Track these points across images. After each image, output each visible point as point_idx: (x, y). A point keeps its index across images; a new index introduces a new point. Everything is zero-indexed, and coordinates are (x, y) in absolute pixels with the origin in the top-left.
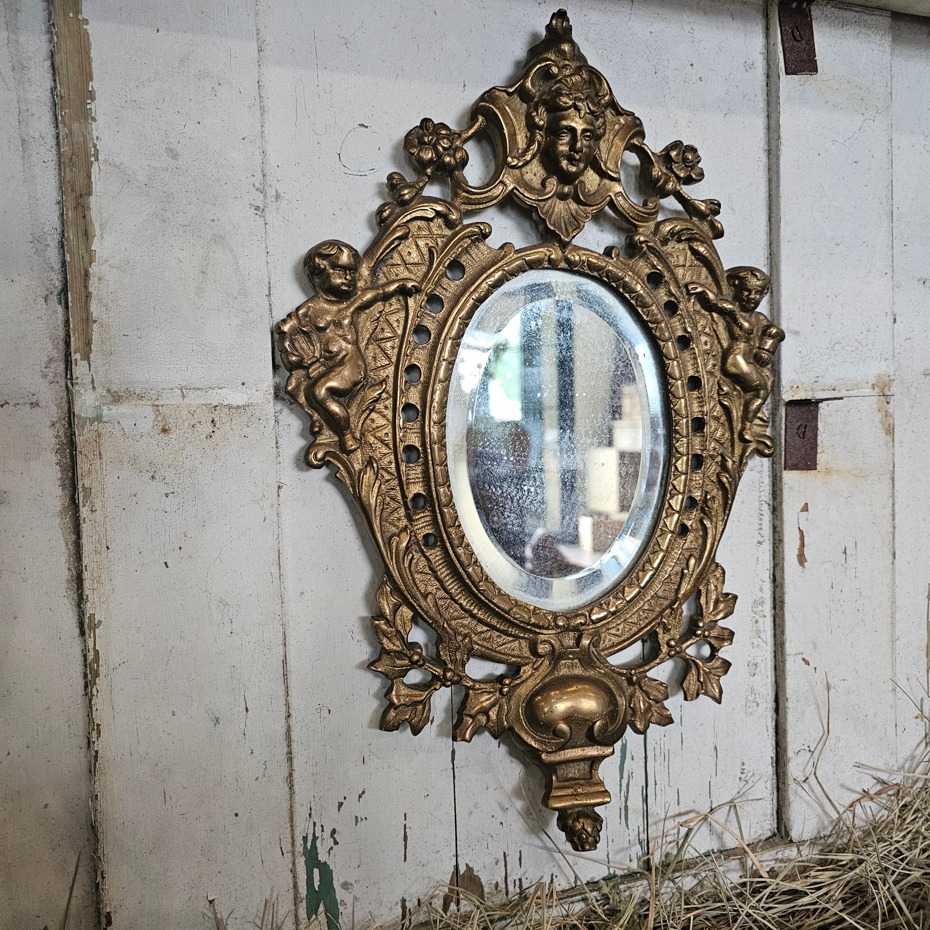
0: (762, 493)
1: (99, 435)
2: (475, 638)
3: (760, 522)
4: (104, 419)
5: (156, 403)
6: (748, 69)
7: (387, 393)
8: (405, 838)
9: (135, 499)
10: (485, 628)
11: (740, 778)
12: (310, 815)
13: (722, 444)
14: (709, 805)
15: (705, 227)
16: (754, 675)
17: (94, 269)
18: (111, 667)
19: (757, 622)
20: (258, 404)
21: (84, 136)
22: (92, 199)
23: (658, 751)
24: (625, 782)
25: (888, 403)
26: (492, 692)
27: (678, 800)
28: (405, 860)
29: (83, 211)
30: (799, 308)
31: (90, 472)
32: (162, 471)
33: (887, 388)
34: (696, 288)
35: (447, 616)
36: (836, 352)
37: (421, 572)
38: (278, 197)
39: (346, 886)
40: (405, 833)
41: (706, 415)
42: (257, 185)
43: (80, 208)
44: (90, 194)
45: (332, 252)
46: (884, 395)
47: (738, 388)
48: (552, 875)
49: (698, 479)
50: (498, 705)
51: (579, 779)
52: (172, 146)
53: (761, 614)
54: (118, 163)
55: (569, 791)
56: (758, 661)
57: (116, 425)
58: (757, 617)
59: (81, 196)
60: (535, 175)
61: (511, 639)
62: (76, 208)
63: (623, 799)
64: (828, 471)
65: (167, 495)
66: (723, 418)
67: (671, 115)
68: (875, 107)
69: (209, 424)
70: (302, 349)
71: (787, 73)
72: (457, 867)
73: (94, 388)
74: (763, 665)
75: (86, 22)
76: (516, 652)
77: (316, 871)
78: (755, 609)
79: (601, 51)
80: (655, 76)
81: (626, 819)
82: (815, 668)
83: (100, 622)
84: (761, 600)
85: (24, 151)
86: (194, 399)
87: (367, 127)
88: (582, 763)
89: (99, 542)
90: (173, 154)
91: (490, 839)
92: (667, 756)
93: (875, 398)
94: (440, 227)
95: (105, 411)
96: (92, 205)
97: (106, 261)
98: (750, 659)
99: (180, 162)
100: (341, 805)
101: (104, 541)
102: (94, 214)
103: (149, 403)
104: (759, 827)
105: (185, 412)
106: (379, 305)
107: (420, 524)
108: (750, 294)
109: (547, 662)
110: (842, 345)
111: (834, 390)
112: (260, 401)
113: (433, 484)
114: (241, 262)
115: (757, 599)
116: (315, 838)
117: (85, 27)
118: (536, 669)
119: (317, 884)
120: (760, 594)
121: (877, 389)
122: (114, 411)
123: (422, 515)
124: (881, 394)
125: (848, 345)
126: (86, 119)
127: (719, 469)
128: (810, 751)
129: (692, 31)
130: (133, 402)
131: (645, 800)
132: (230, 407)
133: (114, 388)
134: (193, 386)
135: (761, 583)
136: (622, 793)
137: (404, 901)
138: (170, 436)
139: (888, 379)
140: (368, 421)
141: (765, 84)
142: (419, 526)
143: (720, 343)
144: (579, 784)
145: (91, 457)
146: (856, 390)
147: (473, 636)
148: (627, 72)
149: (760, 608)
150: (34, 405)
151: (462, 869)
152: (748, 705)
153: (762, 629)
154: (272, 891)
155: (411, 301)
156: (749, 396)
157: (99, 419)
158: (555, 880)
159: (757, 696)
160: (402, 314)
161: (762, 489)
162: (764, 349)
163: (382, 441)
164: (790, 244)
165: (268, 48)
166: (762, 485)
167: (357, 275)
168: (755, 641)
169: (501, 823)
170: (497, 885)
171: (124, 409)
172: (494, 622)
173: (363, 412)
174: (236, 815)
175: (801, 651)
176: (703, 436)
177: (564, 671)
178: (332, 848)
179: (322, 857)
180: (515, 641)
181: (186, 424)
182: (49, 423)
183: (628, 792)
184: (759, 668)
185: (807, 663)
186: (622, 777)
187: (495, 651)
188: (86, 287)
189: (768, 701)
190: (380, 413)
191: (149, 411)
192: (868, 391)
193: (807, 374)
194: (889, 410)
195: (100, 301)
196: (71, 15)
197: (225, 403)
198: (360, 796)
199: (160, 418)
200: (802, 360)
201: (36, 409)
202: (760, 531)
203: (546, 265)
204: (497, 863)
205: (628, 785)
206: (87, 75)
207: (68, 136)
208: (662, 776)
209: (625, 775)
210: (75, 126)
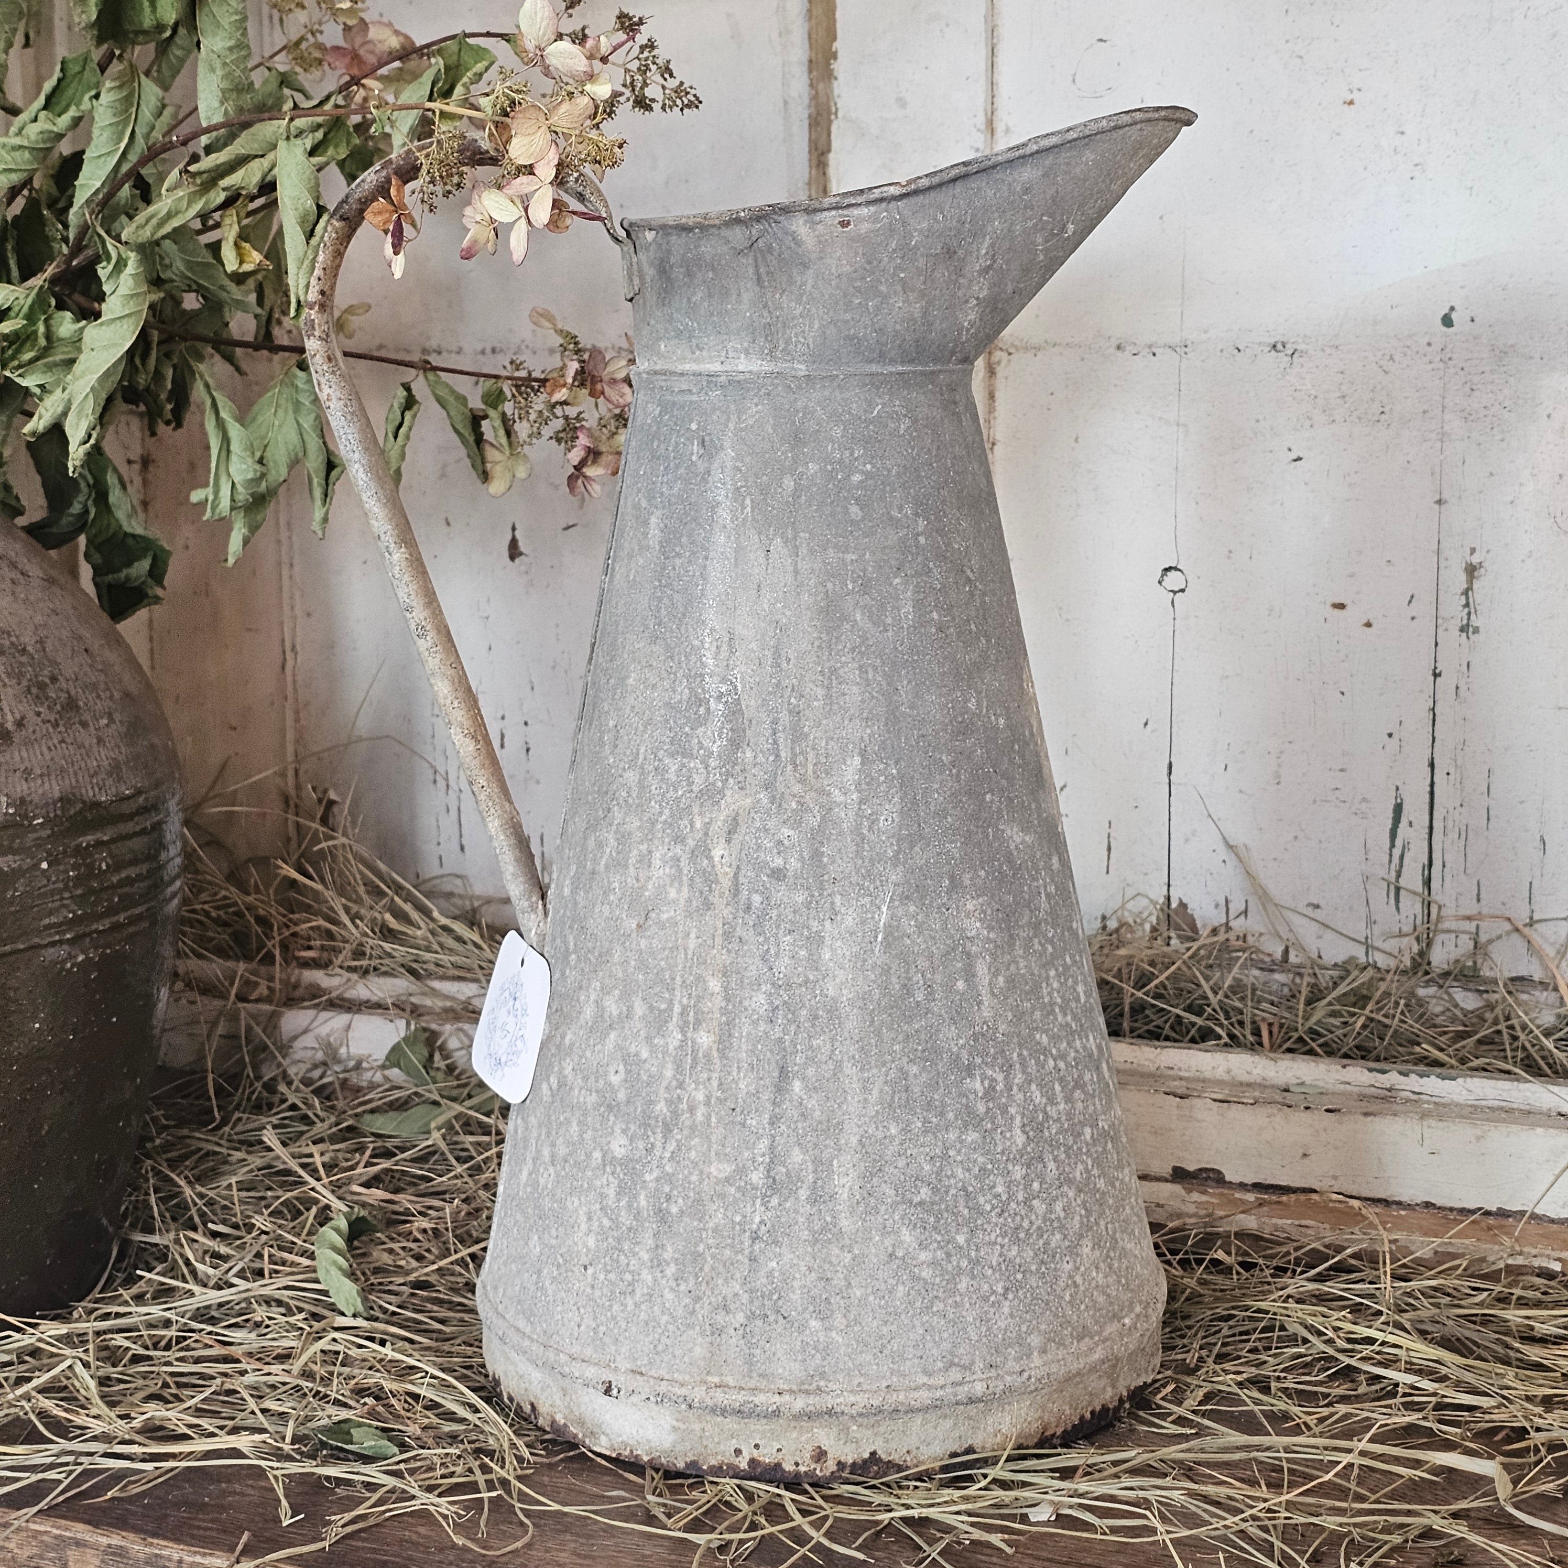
8: (1109, 849)
14: (1528, 914)
21: (828, 95)
22: (831, 155)
23: (1450, 824)
24: (1397, 852)
27: (1478, 894)
28: (1108, 872)
29: (823, 169)
38: (1007, 131)
40: (1109, 844)
43: (821, 166)
44: (829, 151)
52: (901, 95)
54: (854, 119)
59: (823, 153)
62: (817, 166)
63: (1393, 873)
72: (1168, 897)
81: (1397, 901)
87: (1107, 40)
90: (902, 102)
91: (1209, 876)
92: (1463, 834)
96: (831, 162)
99: (908, 110)
102: (832, 171)
126: (829, 79)
131: (1427, 881)
136: (1393, 865)
137: (1104, 918)
151: (1175, 903)
158: (1292, 947)
169: (1224, 861)
170: (1215, 928)
183: (1401, 865)
186: (1393, 845)
204: (1217, 906)
205: (1402, 857)
206: (832, 36)
207: (815, 98)
208: (1453, 857)
209: (1399, 842)
210: (821, 87)
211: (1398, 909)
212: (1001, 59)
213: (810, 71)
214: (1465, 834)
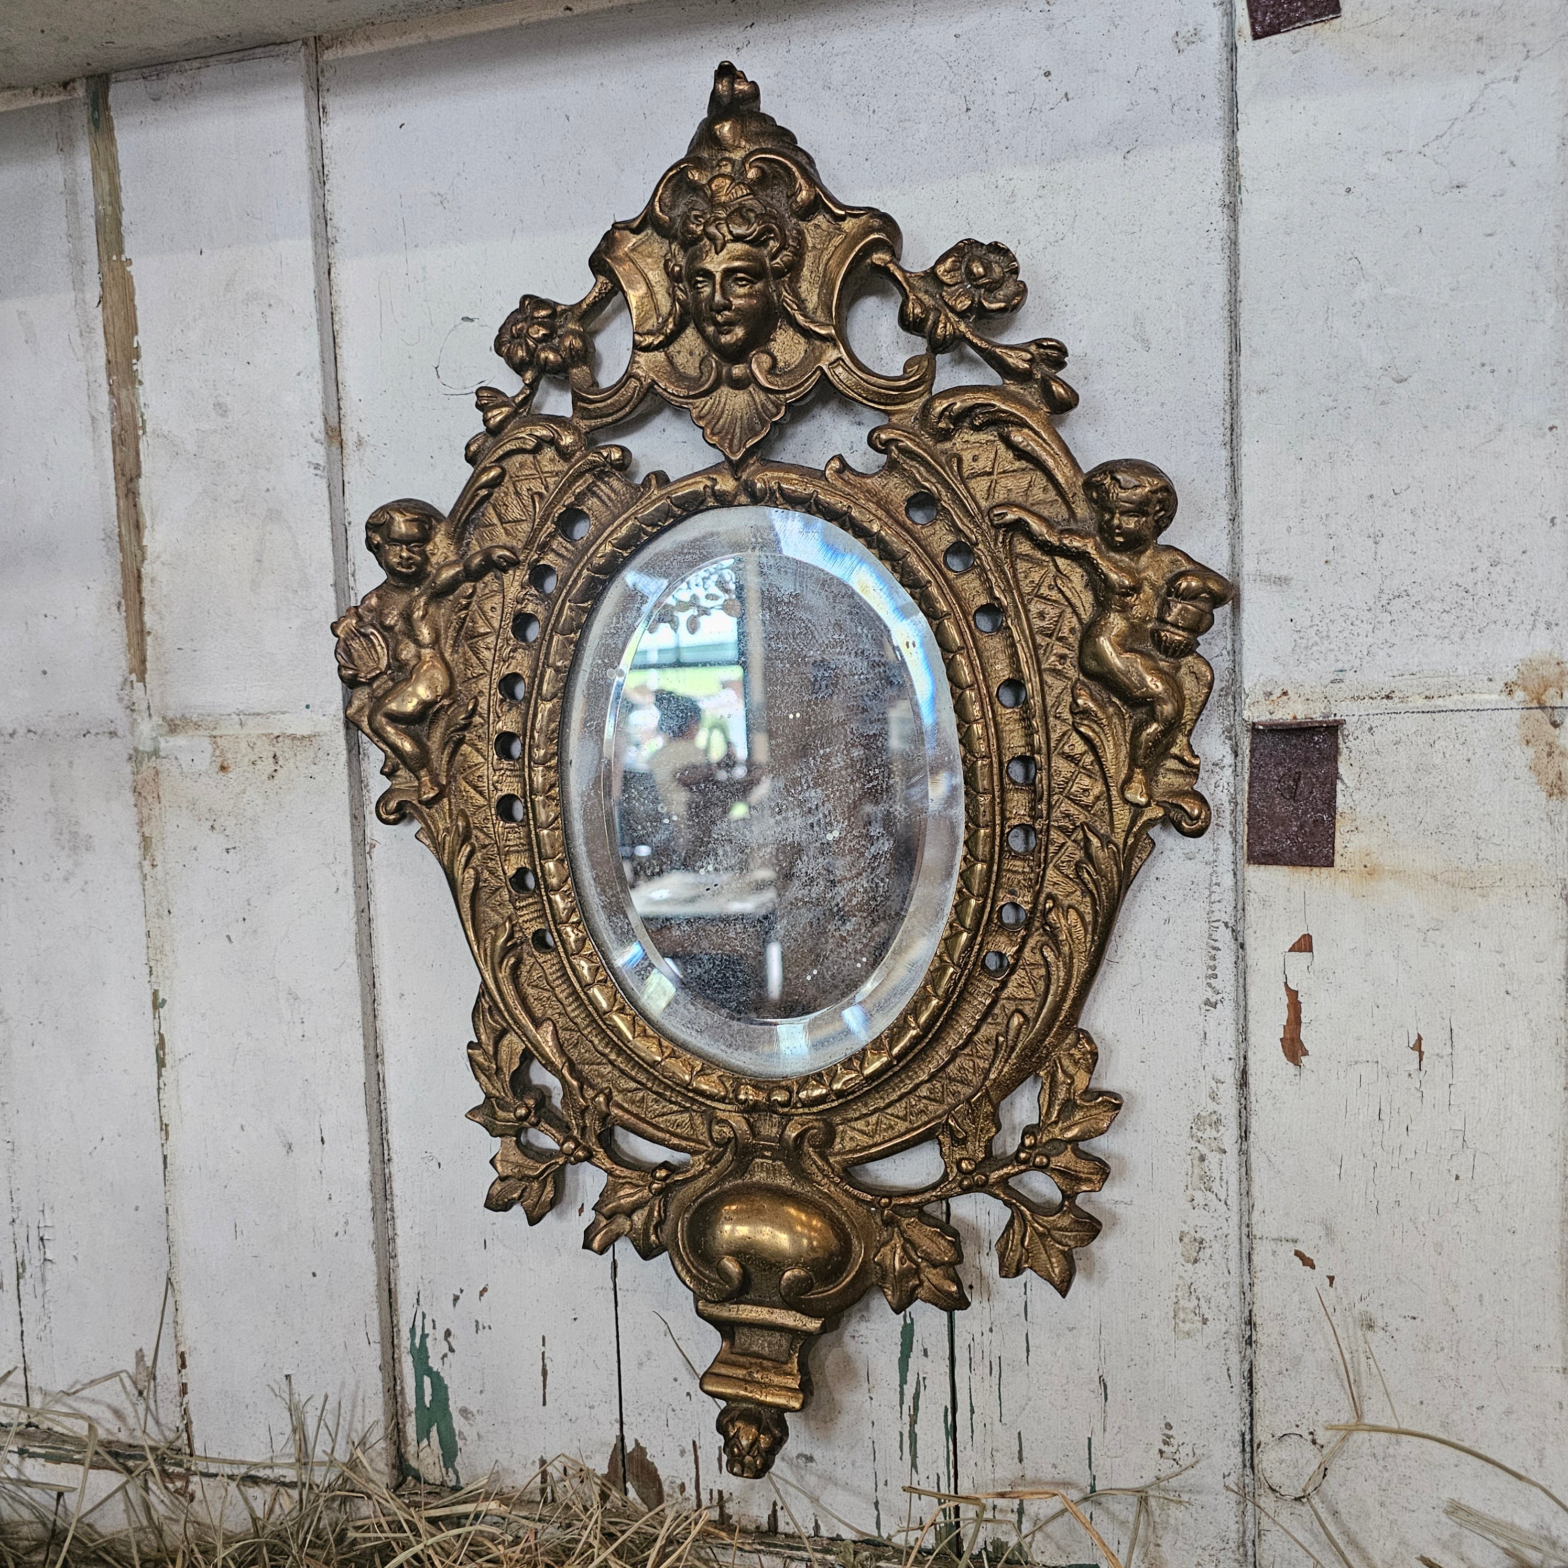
0: (1216, 906)
1: (157, 773)
2: (618, 1097)
3: (1212, 963)
4: (162, 754)
5: (214, 733)
6: (1183, 45)
7: (481, 716)
8: (545, 1373)
9: (196, 854)
10: (633, 1085)
11: (1161, 1452)
12: (418, 1301)
13: (1086, 807)
14: (1090, 1481)
15: (1031, 394)
16: (1196, 1261)
17: (146, 569)
18: (177, 1058)
19: (1202, 1159)
20: (325, 734)
21: (132, 405)
22: (142, 481)
23: (977, 1356)
24: (909, 1390)
25: (1555, 725)
26: (637, 1186)
27: (1020, 1452)
28: (544, 1404)
29: (134, 499)
30: (1289, 529)
31: (150, 819)
32: (222, 819)
33: (1552, 691)
34: (1006, 514)
35: (574, 1056)
36: (1395, 617)
37: (536, 986)
38: (360, 443)
39: (464, 1412)
40: (544, 1365)
41: (1039, 753)
42: (316, 435)
43: (131, 496)
44: (139, 476)
45: (383, 520)
46: (1542, 707)
47: (1114, 699)
48: (775, 1504)
49: (1027, 870)
50: (647, 1208)
51: (764, 1358)
52: (221, 400)
53: (1214, 1145)
54: (166, 433)
55: (741, 1373)
56: (1208, 1236)
57: (174, 762)
58: (1203, 1149)
59: (131, 480)
60: (691, 354)
61: (675, 1108)
62: (127, 496)
63: (907, 1419)
64: (1370, 872)
65: (228, 851)
66: (1089, 759)
67: (1001, 182)
68: (1520, 47)
69: (271, 760)
70: (360, 658)
71: (1256, 36)
72: (622, 1438)
73: (150, 715)
74: (1216, 1246)
75: (129, 262)
76: (686, 1131)
77: (427, 1380)
78: (1200, 1134)
79: (855, 100)
80: (964, 117)
81: (914, 1456)
82: (1331, 1279)
83: (164, 1001)
84: (1214, 1118)
85: (94, 431)
86: (254, 728)
87: (472, 320)
88: (777, 1334)
89: (160, 904)
90: (222, 409)
91: (671, 1413)
92: (996, 1368)
93: (1517, 715)
94: (552, 460)
95: (163, 745)
96: (142, 490)
97: (158, 557)
98: (1185, 1229)
99: (230, 420)
100: (456, 1299)
101: (165, 903)
102: (143, 501)
103: (206, 733)
104: (1207, 1558)
105: (244, 745)
106: (467, 587)
107: (526, 915)
108: (1112, 518)
109: (728, 1156)
110: (1414, 599)
111: (1388, 697)
112: (327, 729)
113: (536, 856)
114: (300, 543)
115: (1203, 1114)
116: (424, 1336)
117: (128, 269)
118: (713, 1163)
119: (428, 1399)
120: (1212, 1106)
121: (1519, 695)
122: (171, 744)
123: (531, 900)
124: (1535, 704)
125: (1433, 598)
126: (133, 384)
127: (1079, 855)
128: (1314, 1442)
129: (1047, 7)
130: (190, 733)
131: (952, 1431)
132: (293, 737)
133: (170, 714)
134: (252, 711)
135: (1214, 1085)
136: (905, 1407)
137: (543, 1462)
138: (230, 775)
139: (1557, 670)
140: (459, 758)
141: (1225, 67)
142: (525, 918)
143: (1075, 612)
144: (761, 1365)
145: (150, 800)
146: (1456, 697)
147: (615, 1093)
148: (907, 124)
149: (1210, 1133)
150: (113, 734)
151: (630, 1447)
152: (1182, 1315)
153: (1216, 1174)
154: (358, 1387)
155: (507, 577)
156: (1141, 714)
157: (156, 753)
158: (780, 1513)
159: (1202, 1301)
160: (498, 599)
161: (1215, 897)
162: (1167, 623)
163: (475, 788)
164: (1263, 396)
165: (344, 235)
166: (1214, 888)
167: (429, 547)
168: (1199, 1197)
169: (688, 1394)
170: (682, 1487)
171: (180, 741)
172: (642, 1078)
173: (446, 744)
174: (314, 1275)
175: (1292, 1234)
176: (1034, 792)
177: (760, 1177)
178: (445, 1356)
179: (434, 1363)
180: (681, 1112)
181: (246, 759)
182: (126, 757)
183: (916, 1409)
184: (1208, 1251)
185: (1308, 1262)
186: (903, 1381)
187: (648, 1123)
188: (139, 591)
189: (1232, 1319)
190: (473, 746)
191: (206, 744)
192: (1494, 698)
193: (1312, 665)
194: (1561, 742)
195: (153, 607)
196: (114, 258)
197: (289, 732)
198: (481, 1294)
199: (218, 753)
200: (1296, 636)
201: (115, 740)
202: (1212, 981)
203: (711, 502)
204: (683, 1453)
205: (916, 1397)
206: (132, 328)
207: (116, 409)
208: (985, 1401)
209: (911, 1378)
210: (123, 394)
211: (914, 1465)
212: (345, 353)
213: (109, 376)
214: (997, 1368)
